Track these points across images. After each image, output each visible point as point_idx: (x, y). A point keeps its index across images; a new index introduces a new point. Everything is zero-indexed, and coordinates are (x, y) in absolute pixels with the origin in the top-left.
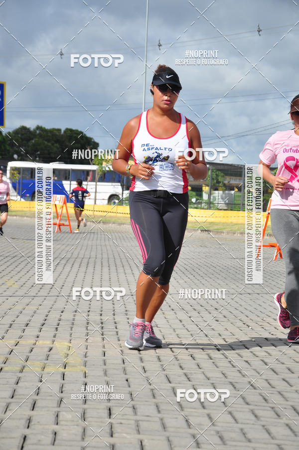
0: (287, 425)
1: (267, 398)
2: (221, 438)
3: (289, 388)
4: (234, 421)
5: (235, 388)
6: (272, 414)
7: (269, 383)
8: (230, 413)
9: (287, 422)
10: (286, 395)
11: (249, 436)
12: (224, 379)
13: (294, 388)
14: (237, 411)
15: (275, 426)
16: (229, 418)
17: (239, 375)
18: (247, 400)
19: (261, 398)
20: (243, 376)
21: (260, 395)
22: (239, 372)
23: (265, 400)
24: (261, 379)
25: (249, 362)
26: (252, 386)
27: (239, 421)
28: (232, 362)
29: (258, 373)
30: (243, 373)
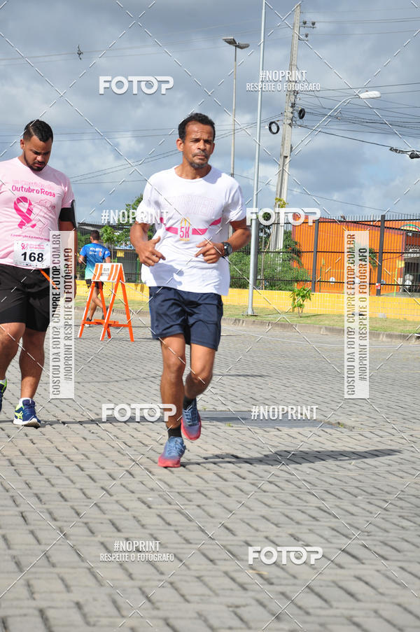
0: (102, 543)
1: (80, 511)
2: (18, 564)
3: (108, 498)
4: (35, 542)
5: (41, 501)
6: (85, 530)
7: (84, 493)
8: (32, 532)
9: (102, 540)
10: (104, 506)
11: (54, 559)
12: (27, 490)
13: (115, 498)
14: (40, 529)
15: (88, 545)
16: (30, 539)
17: (48, 484)
18: (56, 515)
19: (73, 512)
20: (53, 485)
21: (73, 508)
22: (48, 480)
23: (78, 514)
24: (75, 488)
25: (61, 468)
26: (62, 497)
27: (43, 541)
28: (39, 469)
29: (72, 481)
30: (53, 481)
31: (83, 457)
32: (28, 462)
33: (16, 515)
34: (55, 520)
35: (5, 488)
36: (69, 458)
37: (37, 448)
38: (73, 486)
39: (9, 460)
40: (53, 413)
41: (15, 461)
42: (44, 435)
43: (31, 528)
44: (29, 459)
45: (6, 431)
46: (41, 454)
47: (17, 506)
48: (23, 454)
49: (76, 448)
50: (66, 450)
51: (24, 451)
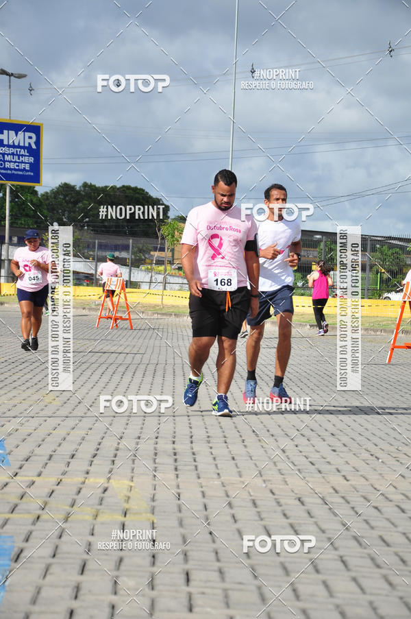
1: (405, 558)
2: (342, 614)
4: (358, 590)
5: (360, 544)
7: (407, 538)
8: (354, 580)
11: (381, 611)
12: (345, 532)
14: (364, 577)
16: (353, 587)
17: (366, 526)
18: (379, 561)
19: (397, 559)
20: (372, 528)
21: (396, 554)
22: (367, 522)
23: (403, 561)
24: (398, 532)
25: (380, 508)
26: (384, 541)
27: (368, 591)
28: (355, 509)
29: (393, 524)
30: (373, 523)
31: (403, 497)
32: (342, 501)
33: (335, 560)
34: (378, 566)
35: (320, 529)
36: (387, 498)
37: (351, 485)
38: (394, 529)
39: (323, 499)
40: (364, 447)
41: (329, 499)
42: (358, 471)
43: (354, 574)
44: (343, 497)
45: (317, 466)
46: (356, 492)
47: (336, 549)
48: (336, 492)
49: (395, 487)
50: (383, 489)
51: (337, 488)
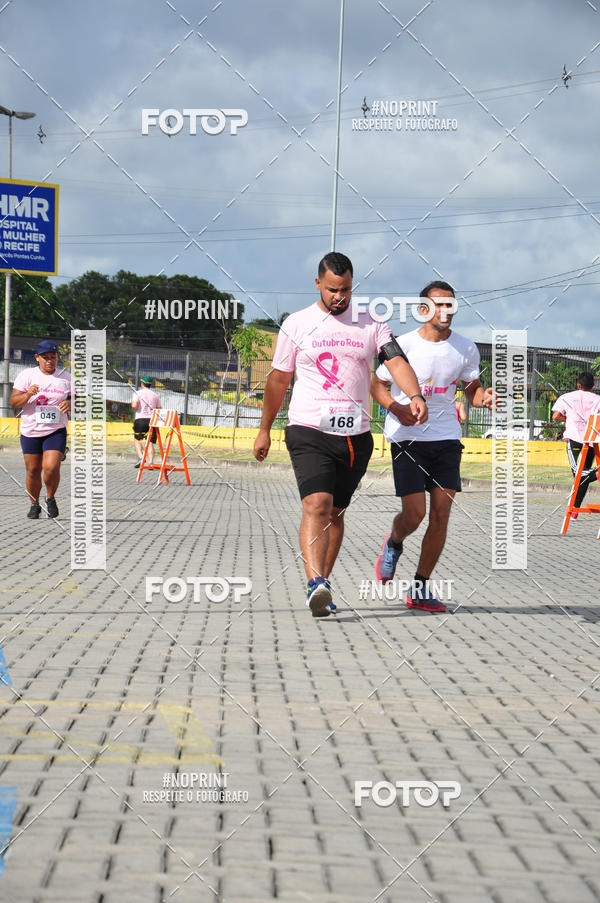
1: (588, 819)
4: (522, 866)
5: (523, 798)
7: (592, 789)
8: (514, 850)
11: (553, 896)
12: (500, 780)
14: (527, 846)
16: (512, 860)
17: (531, 772)
18: (549, 824)
19: (577, 820)
21: (576, 812)
22: (532, 765)
23: (586, 823)
24: (576, 780)
25: (551, 746)
26: (557, 794)
27: (533, 866)
28: (515, 747)
29: (570, 768)
30: (541, 768)
31: (585, 729)
32: (496, 734)
33: (486, 821)
34: (549, 831)
35: (464, 776)
36: (561, 731)
37: (509, 712)
38: (572, 776)
39: (467, 731)
41: (477, 732)
42: (519, 691)
43: (512, 842)
44: (498, 730)
45: (458, 683)
46: (516, 723)
47: (487, 805)
48: (488, 722)
49: (572, 714)
50: (555, 717)
51: (489, 716)
